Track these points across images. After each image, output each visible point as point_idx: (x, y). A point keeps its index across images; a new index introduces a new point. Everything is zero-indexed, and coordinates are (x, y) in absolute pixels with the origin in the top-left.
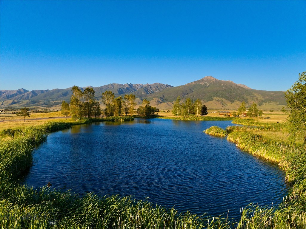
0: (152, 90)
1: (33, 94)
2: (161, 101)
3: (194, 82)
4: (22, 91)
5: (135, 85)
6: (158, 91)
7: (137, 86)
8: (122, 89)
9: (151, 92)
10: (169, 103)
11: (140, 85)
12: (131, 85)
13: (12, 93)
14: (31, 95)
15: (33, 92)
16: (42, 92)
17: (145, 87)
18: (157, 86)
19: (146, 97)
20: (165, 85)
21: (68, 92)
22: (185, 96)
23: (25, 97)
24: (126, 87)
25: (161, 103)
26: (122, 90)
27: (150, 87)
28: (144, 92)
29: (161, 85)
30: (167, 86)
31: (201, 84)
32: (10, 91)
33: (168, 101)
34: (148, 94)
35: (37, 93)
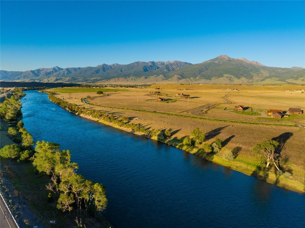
0: (172, 67)
1: (68, 72)
2: (180, 78)
3: (210, 60)
4: (56, 68)
5: (157, 63)
6: (178, 68)
7: (159, 63)
8: (146, 66)
9: (172, 70)
10: (187, 79)
11: (162, 63)
12: (153, 63)
13: (49, 71)
14: (66, 72)
15: (67, 69)
16: (75, 69)
17: (167, 65)
18: (178, 64)
19: (168, 74)
20: (184, 63)
21: (99, 70)
22: (201, 73)
23: (61, 74)
24: (150, 64)
25: (181, 79)
26: (146, 68)
27: (171, 64)
28: (166, 70)
29: (180, 63)
30: (186, 63)
31: (216, 62)
32: (47, 69)
33: (187, 78)
34: (169, 71)
35: (70, 70)
